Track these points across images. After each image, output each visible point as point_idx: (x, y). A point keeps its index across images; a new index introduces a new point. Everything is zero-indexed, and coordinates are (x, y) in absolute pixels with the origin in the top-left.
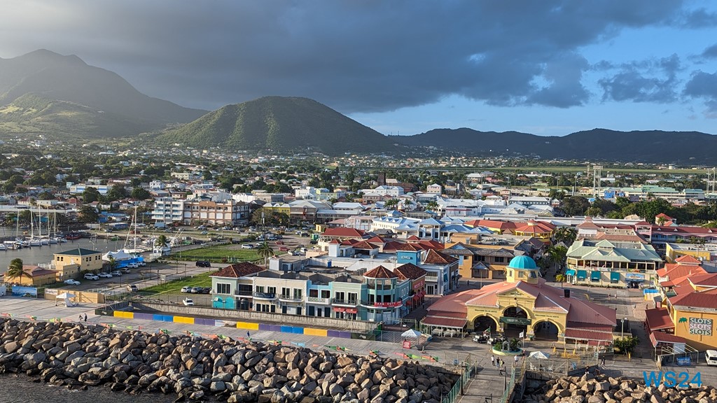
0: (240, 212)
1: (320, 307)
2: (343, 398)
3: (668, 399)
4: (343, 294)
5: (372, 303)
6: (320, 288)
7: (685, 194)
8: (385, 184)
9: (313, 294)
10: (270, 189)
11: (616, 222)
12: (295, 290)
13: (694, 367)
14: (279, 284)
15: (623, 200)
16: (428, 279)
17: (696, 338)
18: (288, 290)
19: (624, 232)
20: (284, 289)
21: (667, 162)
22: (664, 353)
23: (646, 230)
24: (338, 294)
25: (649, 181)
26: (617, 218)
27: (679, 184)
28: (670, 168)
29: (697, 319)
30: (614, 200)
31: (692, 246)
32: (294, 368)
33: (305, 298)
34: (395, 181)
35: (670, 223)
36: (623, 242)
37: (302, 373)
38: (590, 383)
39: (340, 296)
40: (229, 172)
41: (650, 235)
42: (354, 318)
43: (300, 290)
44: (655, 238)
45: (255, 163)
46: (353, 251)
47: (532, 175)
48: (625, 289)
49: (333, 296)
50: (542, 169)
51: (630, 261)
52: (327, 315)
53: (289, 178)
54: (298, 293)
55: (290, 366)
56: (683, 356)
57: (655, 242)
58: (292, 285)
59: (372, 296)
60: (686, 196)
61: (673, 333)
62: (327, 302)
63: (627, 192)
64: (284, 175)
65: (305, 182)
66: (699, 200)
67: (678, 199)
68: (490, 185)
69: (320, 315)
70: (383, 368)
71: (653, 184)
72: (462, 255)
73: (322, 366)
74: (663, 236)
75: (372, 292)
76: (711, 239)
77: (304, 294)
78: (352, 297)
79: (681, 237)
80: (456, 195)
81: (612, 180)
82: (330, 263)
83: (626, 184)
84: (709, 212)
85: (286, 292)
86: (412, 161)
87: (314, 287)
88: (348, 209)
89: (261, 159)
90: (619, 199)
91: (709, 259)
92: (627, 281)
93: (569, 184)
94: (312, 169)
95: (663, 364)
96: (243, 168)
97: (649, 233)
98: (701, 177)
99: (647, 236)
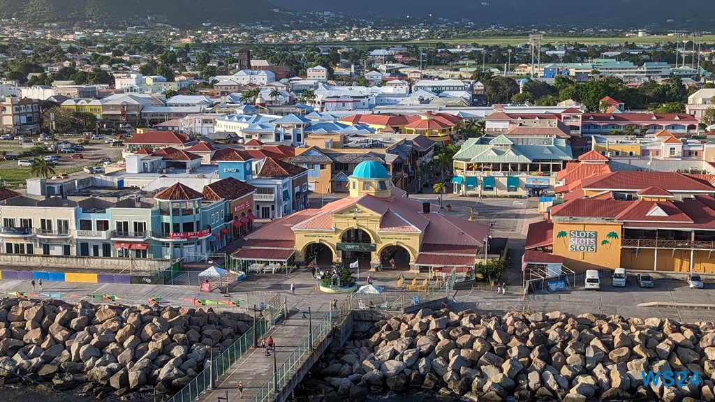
0: (26, 114)
1: (96, 244)
2: (97, 362)
3: (514, 334)
4: (126, 223)
5: (167, 234)
6: (94, 218)
7: (645, 70)
8: (250, 67)
9: (85, 225)
10: (82, 79)
11: (542, 110)
12: (59, 222)
13: (568, 292)
14: (36, 215)
15: (565, 81)
16: (258, 198)
17: (577, 257)
18: (49, 222)
19: (546, 124)
20: (43, 221)
21: (636, 27)
22: (533, 277)
23: (575, 120)
24: (119, 224)
25: (610, 54)
26: (548, 104)
27: (644, 57)
28: (640, 34)
29: (579, 232)
30: (551, 82)
31: (622, 138)
32: (34, 327)
33: (74, 232)
34: (265, 63)
35: (614, 110)
36: (535, 137)
37: (45, 332)
38: (424, 320)
39: (122, 228)
40: (25, 55)
41: (580, 126)
42: (145, 256)
43: (66, 222)
44: (587, 130)
45: (68, 42)
46: (164, 164)
47: (459, 50)
48: (525, 198)
49: (113, 227)
50: (473, 41)
51: (531, 162)
52: (107, 254)
53: (114, 62)
54: (64, 225)
55: (28, 325)
56: (555, 280)
57: (586, 135)
58: (55, 214)
59: (168, 225)
60: (647, 72)
61: (551, 251)
62: (104, 235)
63: (572, 69)
64: (108, 58)
65: (136, 67)
66: (663, 77)
67: (634, 76)
68: (397, 65)
69: (96, 254)
70: (155, 320)
71: (612, 58)
72: (318, 163)
73: (74, 323)
74: (596, 127)
75: (167, 219)
76: (655, 128)
77: (72, 226)
78: (140, 227)
79: (618, 127)
80: (348, 81)
81: (561, 53)
82: (121, 183)
83: (579, 59)
84: (667, 92)
85: (46, 225)
86: (298, 33)
87: (86, 217)
88: (188, 105)
89: (79, 35)
90: (558, 79)
91: (639, 154)
92: (527, 187)
93: (504, 60)
94: (150, 48)
95: (530, 291)
96: (48, 49)
97: (579, 123)
98: (674, 46)
99: (577, 128)
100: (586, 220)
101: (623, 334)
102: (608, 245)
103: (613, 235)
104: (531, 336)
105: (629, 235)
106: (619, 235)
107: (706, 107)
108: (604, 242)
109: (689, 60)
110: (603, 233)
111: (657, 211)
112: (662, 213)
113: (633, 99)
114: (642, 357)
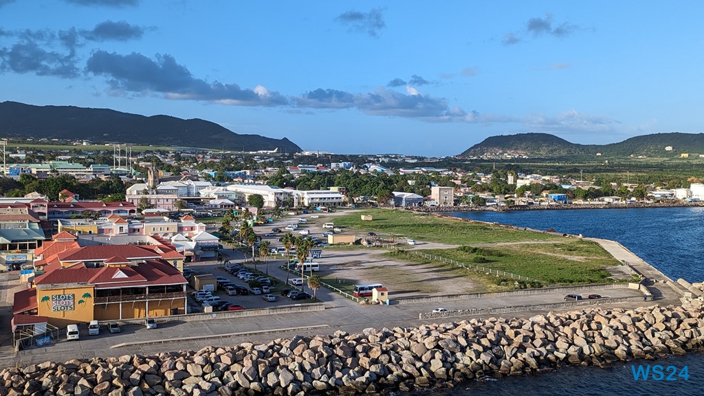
3: (11, 386)
7: (92, 170)
11: (13, 201)
13: (53, 345)
15: (29, 177)
17: (59, 315)
19: (18, 211)
21: (82, 138)
22: (23, 336)
23: (42, 208)
25: (62, 157)
26: (17, 196)
27: (90, 160)
28: (84, 144)
29: (59, 296)
30: (18, 178)
31: (82, 221)
35: (71, 199)
36: (11, 222)
41: (46, 212)
44: (52, 215)
48: (6, 272)
51: (10, 242)
56: (42, 336)
57: (51, 220)
60: (93, 172)
61: (37, 313)
63: (34, 169)
66: (106, 175)
67: (84, 174)
71: (64, 160)
74: (60, 213)
76: (105, 213)
79: (77, 212)
81: (22, 156)
83: (37, 161)
84: (110, 186)
90: (23, 176)
91: (96, 232)
92: (7, 263)
95: (21, 349)
97: (45, 211)
98: (112, 152)
99: (44, 214)
100: (65, 285)
101: (104, 371)
102: (83, 304)
103: (87, 295)
104: (27, 385)
105: (99, 294)
106: (92, 295)
107: (140, 197)
108: (81, 302)
109: (123, 163)
110: (79, 294)
111: (120, 275)
112: (123, 275)
113: (85, 191)
114: (120, 387)
